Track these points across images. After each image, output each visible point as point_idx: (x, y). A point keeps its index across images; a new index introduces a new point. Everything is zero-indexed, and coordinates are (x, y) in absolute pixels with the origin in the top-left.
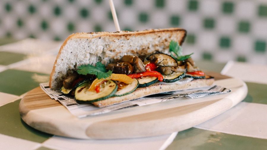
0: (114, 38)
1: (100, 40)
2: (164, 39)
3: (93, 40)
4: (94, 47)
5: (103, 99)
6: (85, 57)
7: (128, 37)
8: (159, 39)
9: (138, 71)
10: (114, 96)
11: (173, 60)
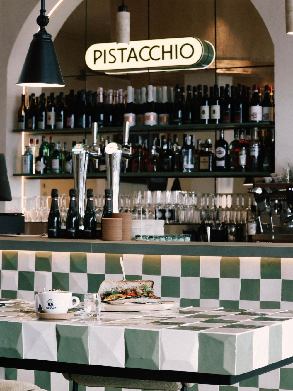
0: (121, 283)
1: (115, 283)
2: (143, 284)
3: (112, 283)
4: (113, 285)
5: (112, 300)
6: (110, 289)
7: (126, 282)
8: (141, 284)
9: (127, 294)
10: (116, 300)
11: (142, 291)
